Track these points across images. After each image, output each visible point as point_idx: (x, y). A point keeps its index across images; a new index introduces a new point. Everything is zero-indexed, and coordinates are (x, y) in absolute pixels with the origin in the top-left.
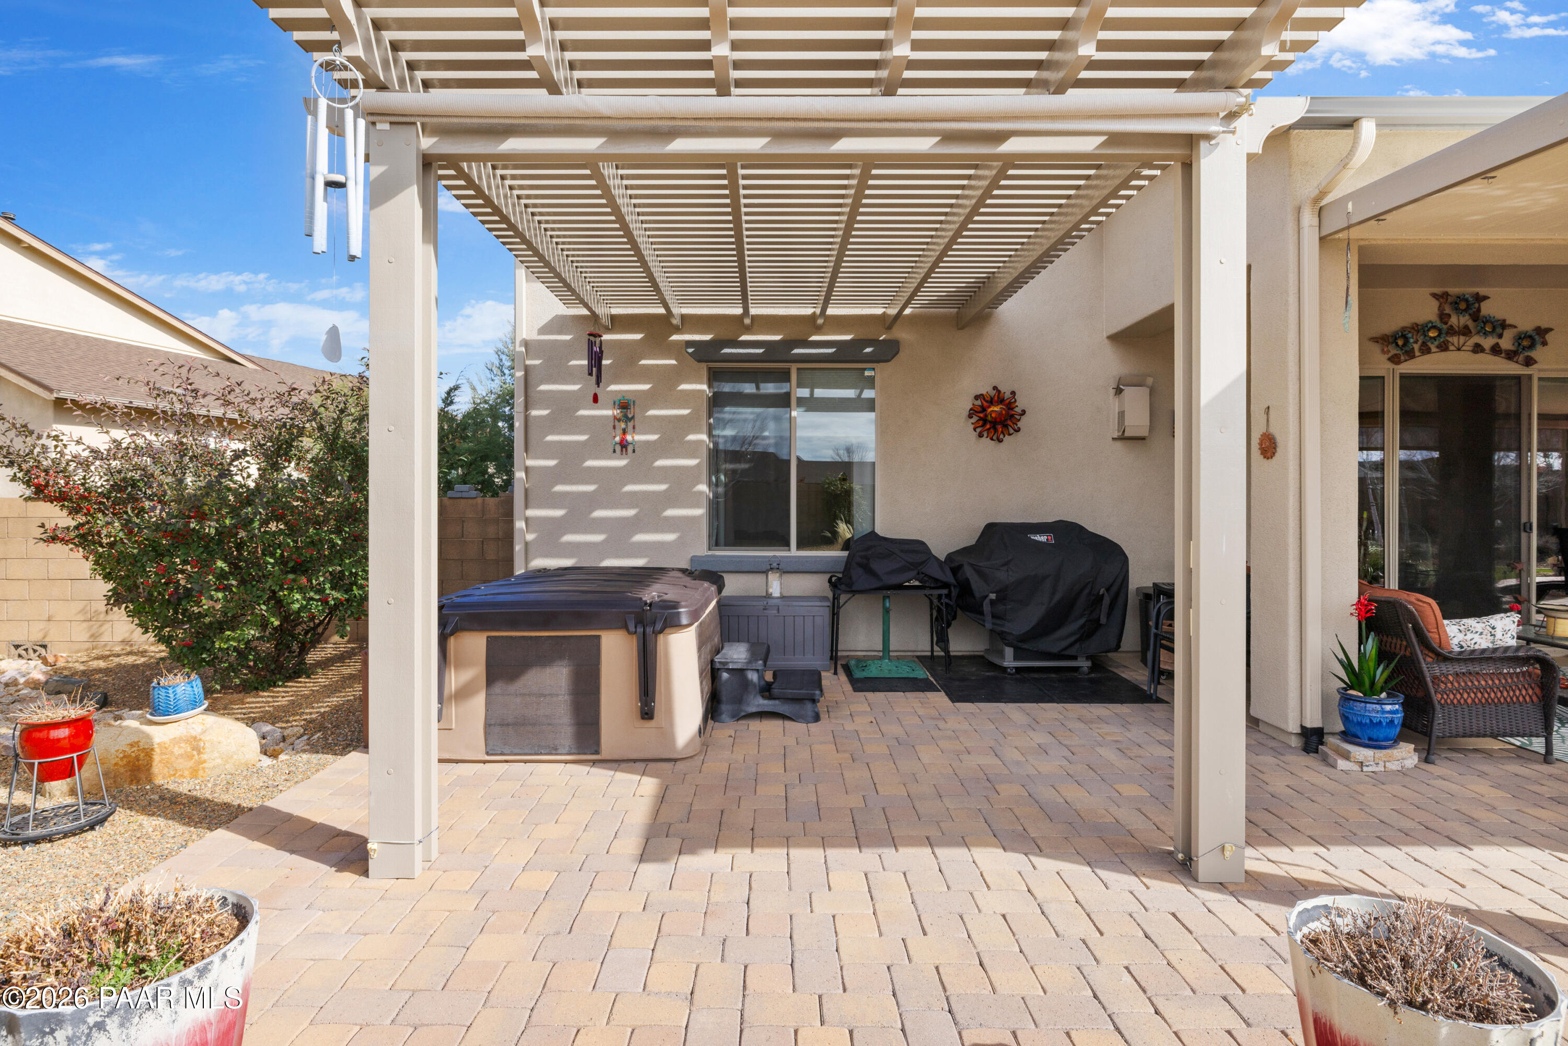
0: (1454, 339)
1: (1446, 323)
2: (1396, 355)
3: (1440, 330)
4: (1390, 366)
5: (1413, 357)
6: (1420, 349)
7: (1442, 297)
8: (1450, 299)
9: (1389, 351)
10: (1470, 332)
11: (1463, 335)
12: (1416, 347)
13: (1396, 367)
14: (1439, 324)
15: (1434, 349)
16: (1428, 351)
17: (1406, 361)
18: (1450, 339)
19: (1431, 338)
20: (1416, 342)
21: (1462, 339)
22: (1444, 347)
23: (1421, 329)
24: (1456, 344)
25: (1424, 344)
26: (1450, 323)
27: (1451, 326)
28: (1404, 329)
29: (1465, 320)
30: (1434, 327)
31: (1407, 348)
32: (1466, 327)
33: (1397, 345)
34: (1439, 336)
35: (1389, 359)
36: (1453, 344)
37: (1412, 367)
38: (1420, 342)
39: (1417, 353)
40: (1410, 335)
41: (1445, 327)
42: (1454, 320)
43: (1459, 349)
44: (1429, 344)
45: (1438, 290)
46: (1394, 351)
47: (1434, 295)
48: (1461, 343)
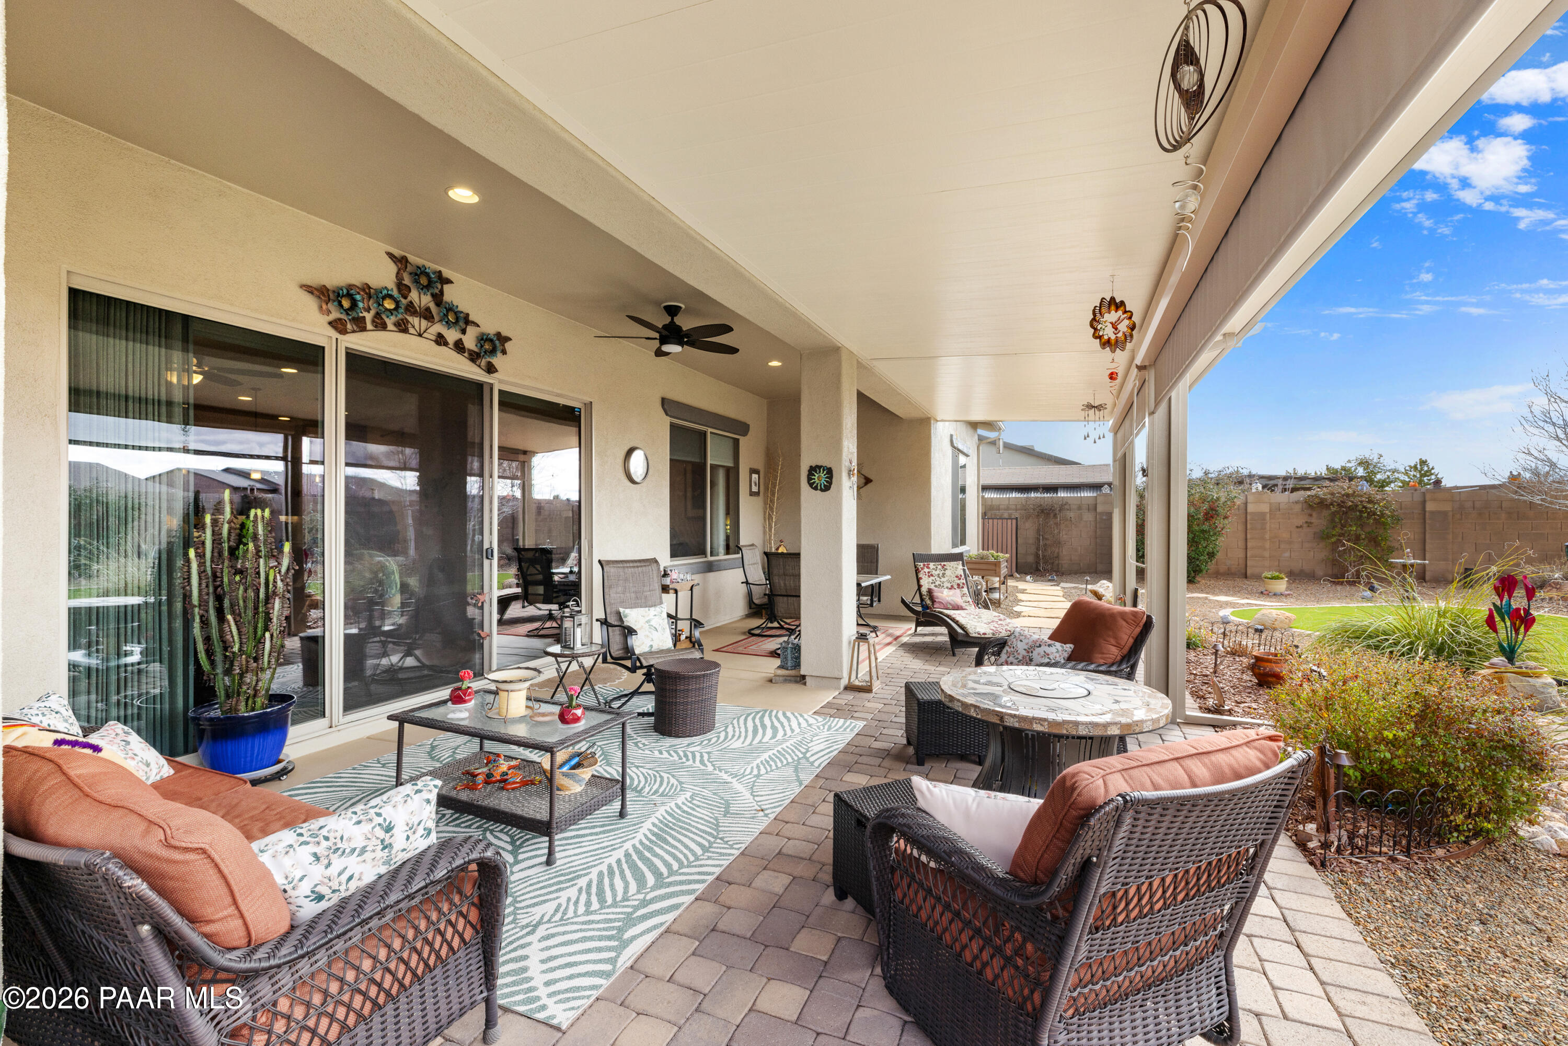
0: (415, 321)
1: (405, 298)
2: (340, 319)
3: (397, 303)
4: (334, 334)
5: (364, 329)
6: (373, 321)
7: (401, 262)
8: (409, 268)
9: (329, 312)
10: (433, 317)
11: (425, 318)
12: (369, 317)
13: (340, 337)
14: (395, 293)
15: (390, 326)
16: (383, 326)
17: (354, 332)
18: (410, 319)
19: (387, 309)
20: (368, 310)
21: (424, 323)
22: (403, 327)
23: (374, 295)
24: (417, 327)
25: (378, 315)
26: (409, 299)
27: (411, 302)
28: (350, 287)
29: (424, 300)
30: (390, 297)
31: (354, 314)
32: (428, 309)
33: (341, 305)
34: (396, 309)
35: (330, 323)
36: (414, 327)
37: (361, 342)
38: (373, 312)
39: (369, 326)
40: (358, 297)
41: (404, 301)
42: (414, 295)
43: (420, 335)
44: (384, 317)
45: (397, 252)
46: (335, 314)
47: (391, 255)
48: (423, 329)
